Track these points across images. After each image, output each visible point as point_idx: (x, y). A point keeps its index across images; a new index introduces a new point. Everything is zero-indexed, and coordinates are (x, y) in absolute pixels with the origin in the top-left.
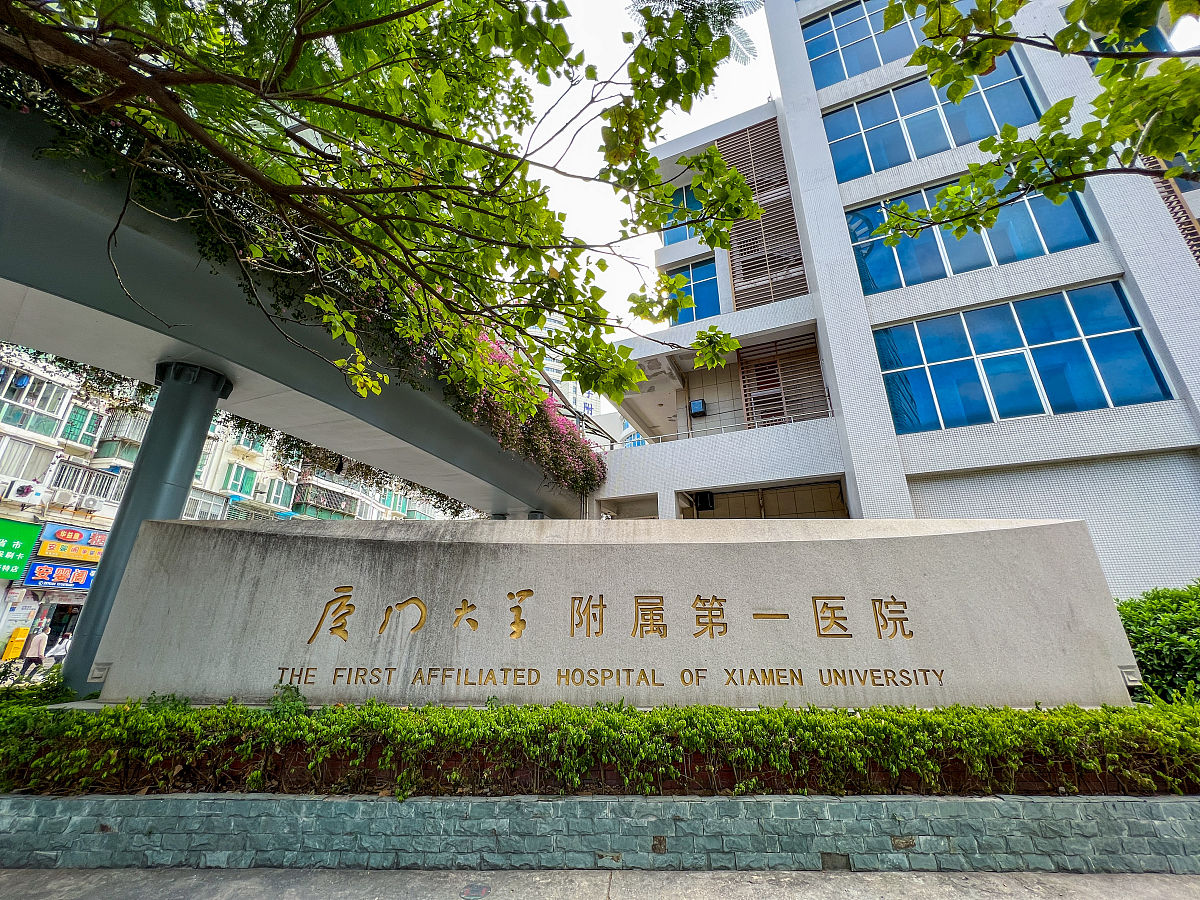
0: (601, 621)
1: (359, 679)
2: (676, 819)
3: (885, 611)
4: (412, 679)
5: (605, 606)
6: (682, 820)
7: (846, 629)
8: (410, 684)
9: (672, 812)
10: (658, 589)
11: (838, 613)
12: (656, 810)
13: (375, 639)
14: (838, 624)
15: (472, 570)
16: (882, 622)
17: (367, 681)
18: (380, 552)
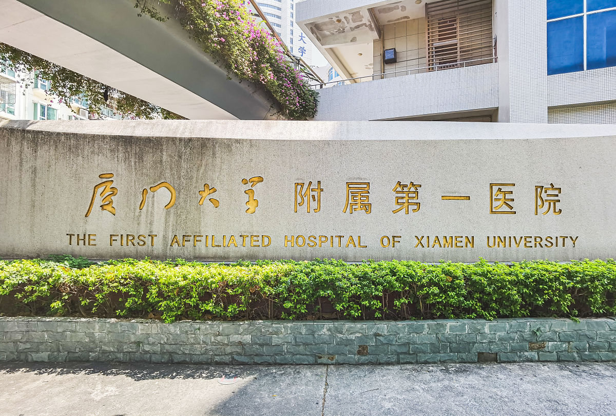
0: (319, 201)
1: (130, 243)
2: (376, 335)
3: (544, 195)
4: (170, 242)
5: (322, 190)
6: (381, 335)
7: (512, 208)
8: (169, 246)
9: (374, 331)
10: (365, 176)
11: (508, 196)
12: (362, 329)
13: (137, 214)
14: (507, 204)
15: (210, 160)
16: (540, 202)
17: (136, 244)
18: (131, 146)
